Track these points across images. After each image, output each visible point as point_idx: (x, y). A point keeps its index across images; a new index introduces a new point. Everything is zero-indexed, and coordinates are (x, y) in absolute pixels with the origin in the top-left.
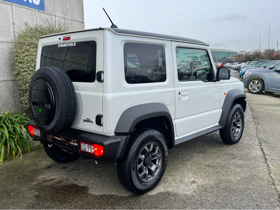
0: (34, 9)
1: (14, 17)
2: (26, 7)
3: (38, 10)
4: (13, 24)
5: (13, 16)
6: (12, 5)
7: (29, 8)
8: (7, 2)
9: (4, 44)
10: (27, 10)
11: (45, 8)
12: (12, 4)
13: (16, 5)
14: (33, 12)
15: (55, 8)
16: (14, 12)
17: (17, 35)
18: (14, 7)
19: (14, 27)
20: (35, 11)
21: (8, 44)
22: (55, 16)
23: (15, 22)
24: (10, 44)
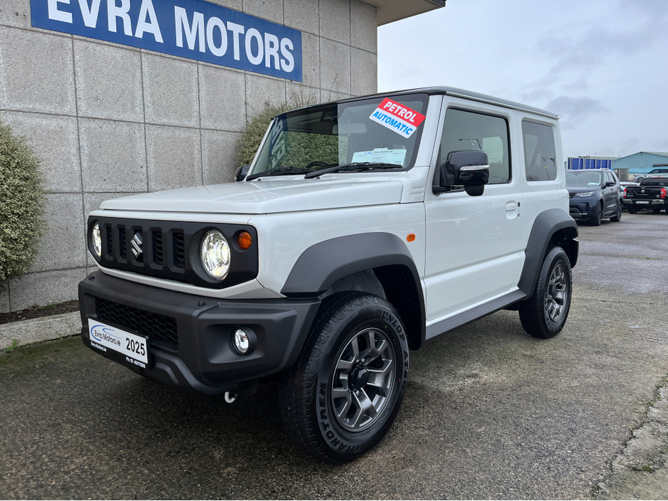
0: (284, 80)
1: (248, 93)
2: (269, 77)
3: (289, 81)
4: (246, 103)
5: (245, 91)
6: (245, 74)
7: (275, 78)
8: (239, 70)
9: (229, 135)
10: (271, 82)
11: (303, 77)
12: (247, 72)
13: (253, 73)
14: (281, 84)
15: (322, 75)
16: (249, 84)
17: (250, 121)
18: (249, 77)
19: (246, 108)
20: (285, 82)
21: (234, 134)
22: (320, 89)
23: (249, 100)
24: (238, 134)
